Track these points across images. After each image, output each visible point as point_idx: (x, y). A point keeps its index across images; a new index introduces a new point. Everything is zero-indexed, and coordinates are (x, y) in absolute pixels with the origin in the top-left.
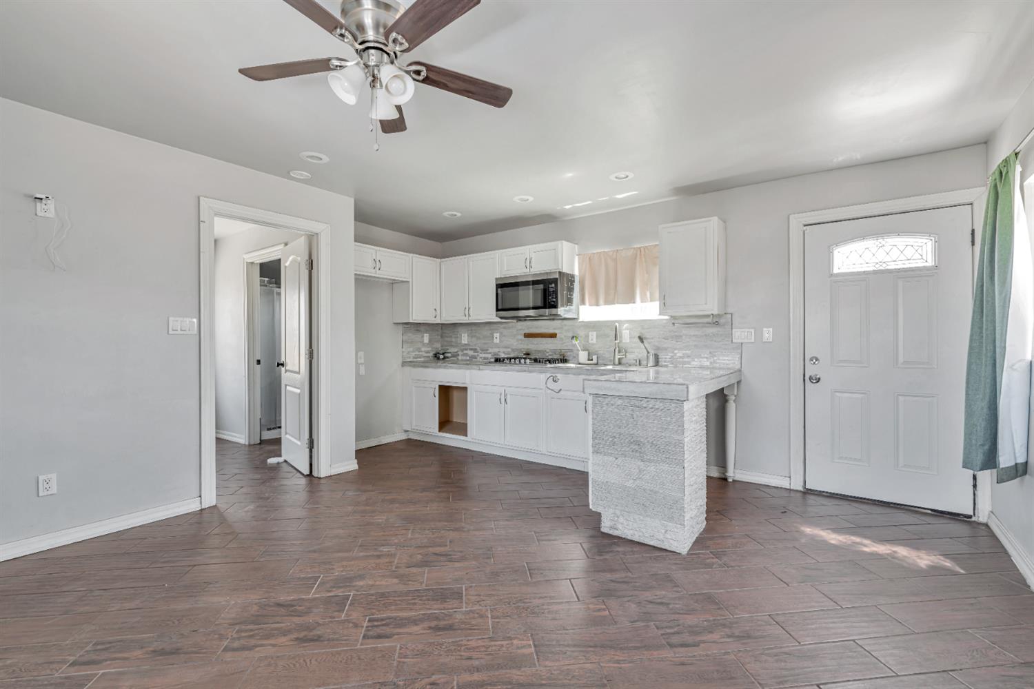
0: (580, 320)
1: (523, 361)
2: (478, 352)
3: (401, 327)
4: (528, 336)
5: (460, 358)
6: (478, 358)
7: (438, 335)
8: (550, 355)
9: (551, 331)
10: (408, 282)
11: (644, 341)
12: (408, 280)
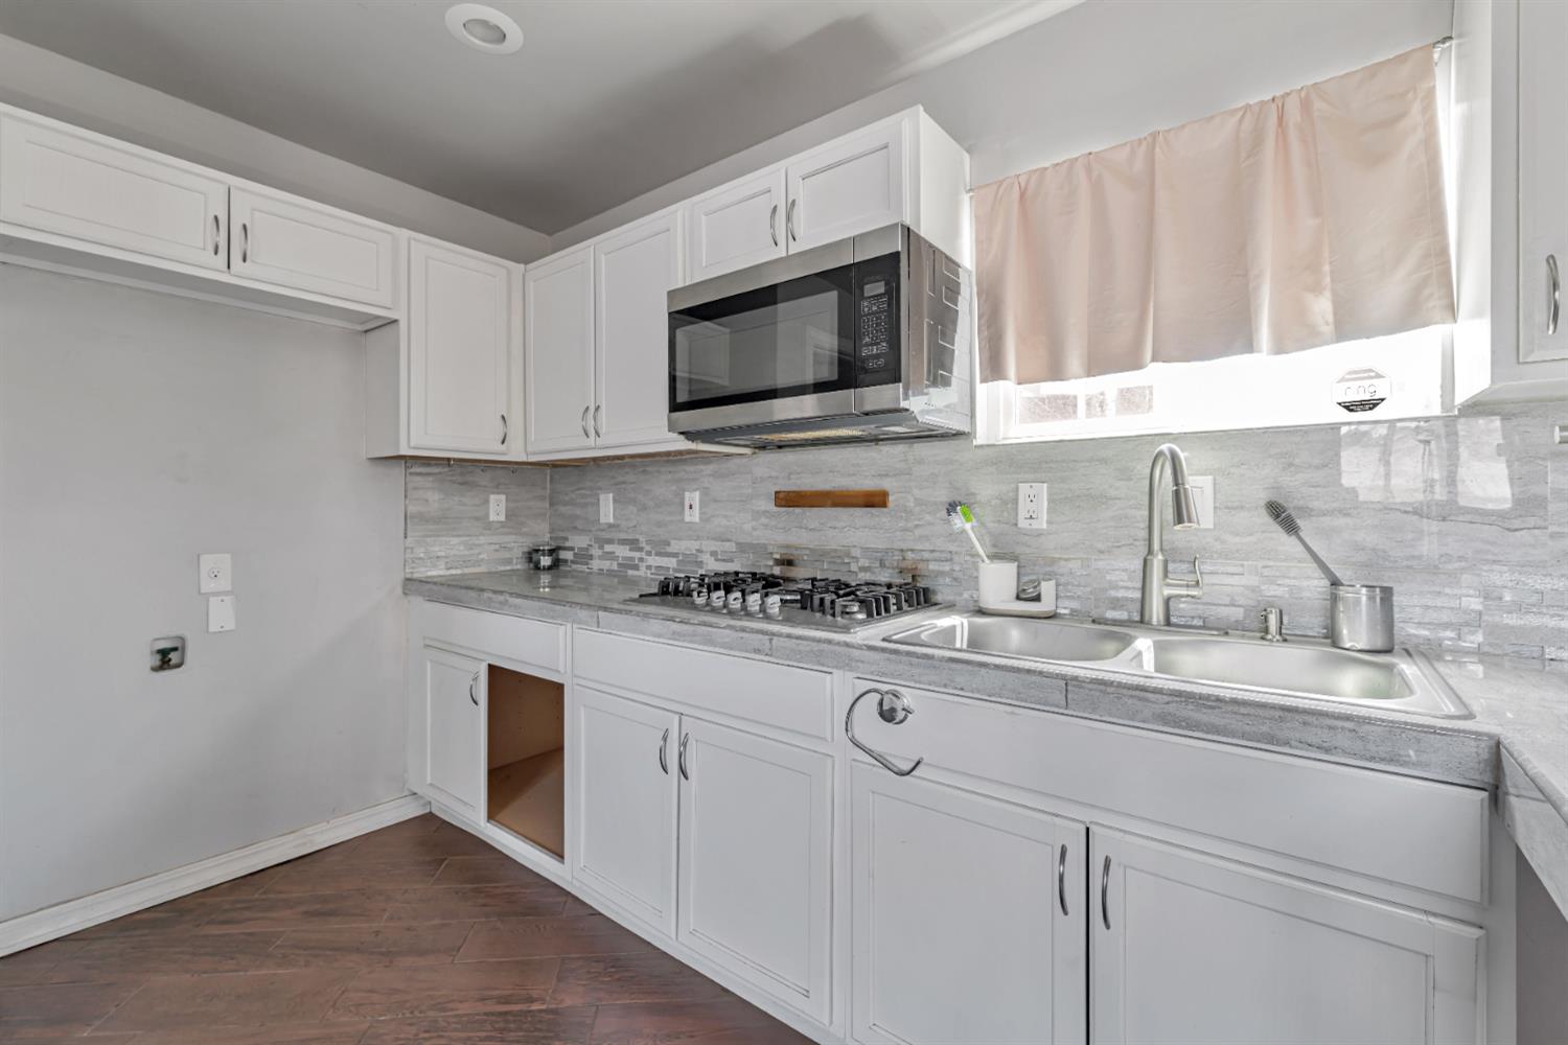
0: (980, 439)
1: (754, 600)
2: (641, 549)
3: (398, 471)
4: (789, 500)
5: (596, 564)
6: (643, 566)
7: (542, 498)
8: (863, 569)
9: (868, 484)
10: (395, 321)
11: (1299, 522)
12: (392, 315)
